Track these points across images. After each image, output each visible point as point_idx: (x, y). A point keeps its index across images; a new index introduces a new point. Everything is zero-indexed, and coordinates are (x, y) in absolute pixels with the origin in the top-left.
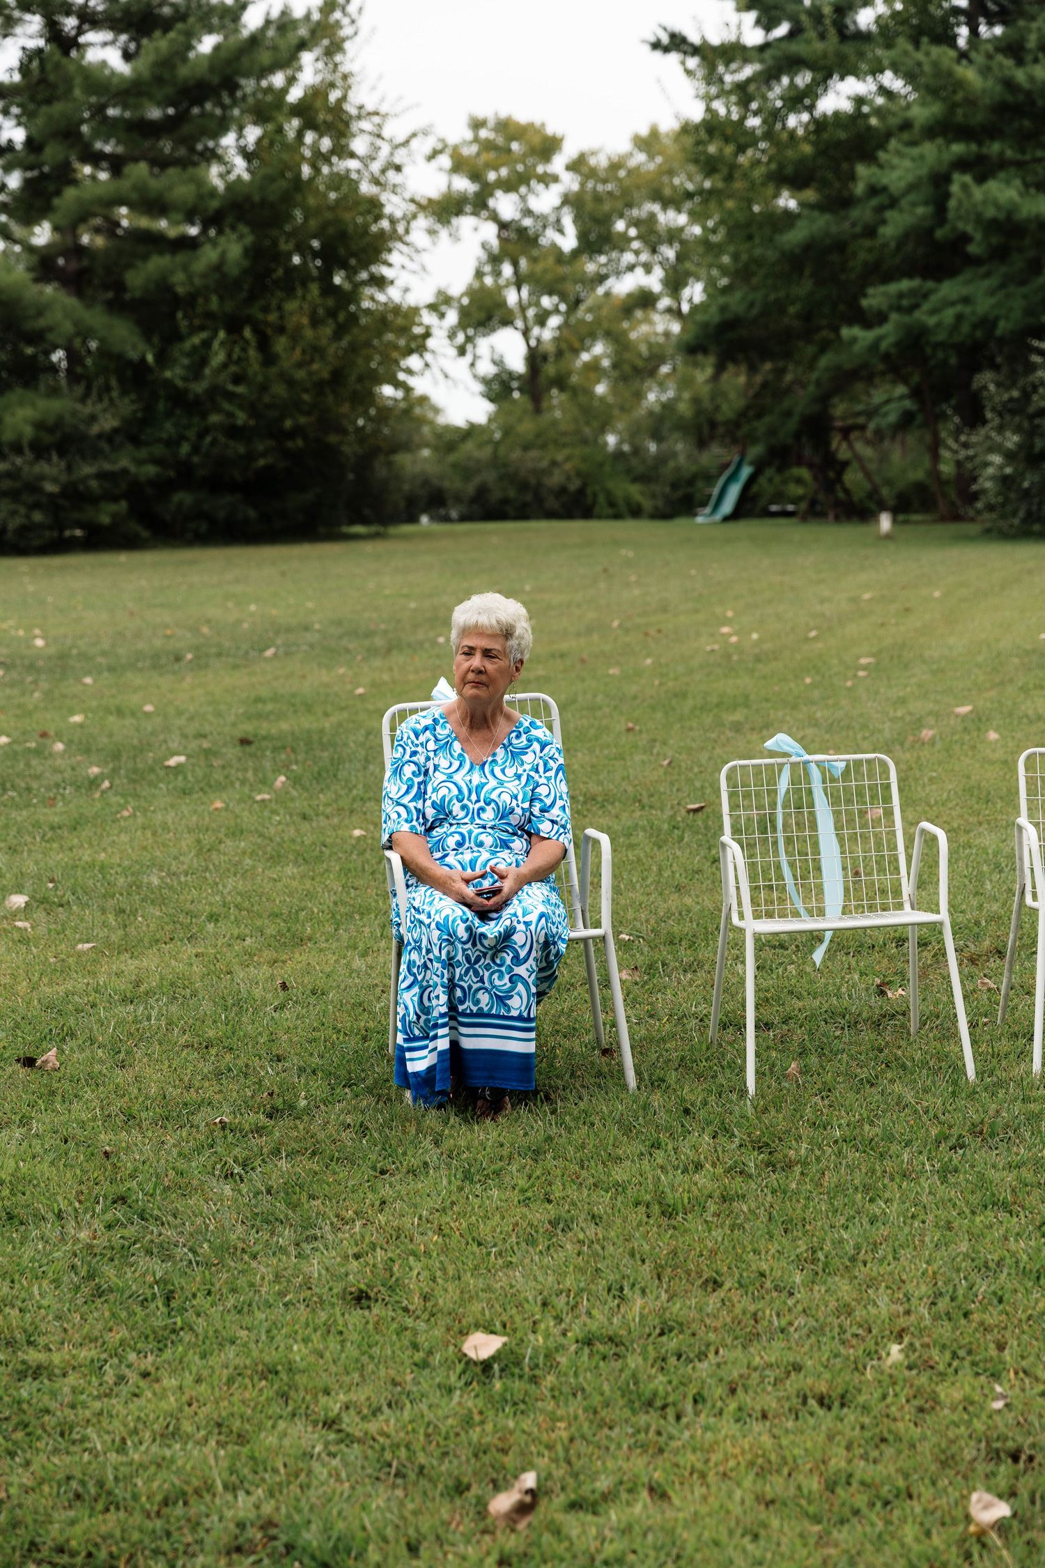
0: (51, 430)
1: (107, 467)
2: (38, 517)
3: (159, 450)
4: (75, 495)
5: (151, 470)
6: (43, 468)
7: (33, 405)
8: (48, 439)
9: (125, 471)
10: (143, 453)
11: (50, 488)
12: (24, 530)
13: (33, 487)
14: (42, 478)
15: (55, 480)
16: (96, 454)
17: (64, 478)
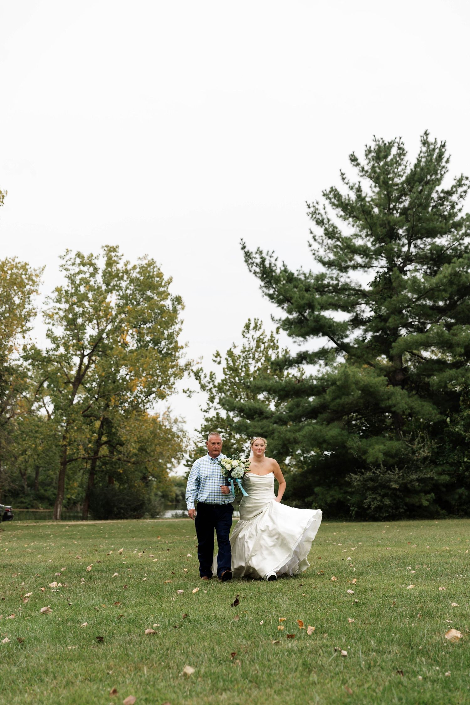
0: (392, 457)
1: (422, 476)
2: (387, 502)
3: (447, 468)
4: (406, 490)
5: (445, 478)
6: (390, 475)
7: (383, 443)
8: (391, 461)
9: (432, 479)
10: (440, 469)
11: (394, 486)
12: (379, 509)
13: (385, 486)
14: (390, 481)
15: (396, 482)
16: (417, 469)
17: (401, 481)
